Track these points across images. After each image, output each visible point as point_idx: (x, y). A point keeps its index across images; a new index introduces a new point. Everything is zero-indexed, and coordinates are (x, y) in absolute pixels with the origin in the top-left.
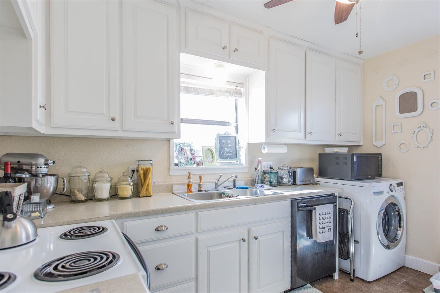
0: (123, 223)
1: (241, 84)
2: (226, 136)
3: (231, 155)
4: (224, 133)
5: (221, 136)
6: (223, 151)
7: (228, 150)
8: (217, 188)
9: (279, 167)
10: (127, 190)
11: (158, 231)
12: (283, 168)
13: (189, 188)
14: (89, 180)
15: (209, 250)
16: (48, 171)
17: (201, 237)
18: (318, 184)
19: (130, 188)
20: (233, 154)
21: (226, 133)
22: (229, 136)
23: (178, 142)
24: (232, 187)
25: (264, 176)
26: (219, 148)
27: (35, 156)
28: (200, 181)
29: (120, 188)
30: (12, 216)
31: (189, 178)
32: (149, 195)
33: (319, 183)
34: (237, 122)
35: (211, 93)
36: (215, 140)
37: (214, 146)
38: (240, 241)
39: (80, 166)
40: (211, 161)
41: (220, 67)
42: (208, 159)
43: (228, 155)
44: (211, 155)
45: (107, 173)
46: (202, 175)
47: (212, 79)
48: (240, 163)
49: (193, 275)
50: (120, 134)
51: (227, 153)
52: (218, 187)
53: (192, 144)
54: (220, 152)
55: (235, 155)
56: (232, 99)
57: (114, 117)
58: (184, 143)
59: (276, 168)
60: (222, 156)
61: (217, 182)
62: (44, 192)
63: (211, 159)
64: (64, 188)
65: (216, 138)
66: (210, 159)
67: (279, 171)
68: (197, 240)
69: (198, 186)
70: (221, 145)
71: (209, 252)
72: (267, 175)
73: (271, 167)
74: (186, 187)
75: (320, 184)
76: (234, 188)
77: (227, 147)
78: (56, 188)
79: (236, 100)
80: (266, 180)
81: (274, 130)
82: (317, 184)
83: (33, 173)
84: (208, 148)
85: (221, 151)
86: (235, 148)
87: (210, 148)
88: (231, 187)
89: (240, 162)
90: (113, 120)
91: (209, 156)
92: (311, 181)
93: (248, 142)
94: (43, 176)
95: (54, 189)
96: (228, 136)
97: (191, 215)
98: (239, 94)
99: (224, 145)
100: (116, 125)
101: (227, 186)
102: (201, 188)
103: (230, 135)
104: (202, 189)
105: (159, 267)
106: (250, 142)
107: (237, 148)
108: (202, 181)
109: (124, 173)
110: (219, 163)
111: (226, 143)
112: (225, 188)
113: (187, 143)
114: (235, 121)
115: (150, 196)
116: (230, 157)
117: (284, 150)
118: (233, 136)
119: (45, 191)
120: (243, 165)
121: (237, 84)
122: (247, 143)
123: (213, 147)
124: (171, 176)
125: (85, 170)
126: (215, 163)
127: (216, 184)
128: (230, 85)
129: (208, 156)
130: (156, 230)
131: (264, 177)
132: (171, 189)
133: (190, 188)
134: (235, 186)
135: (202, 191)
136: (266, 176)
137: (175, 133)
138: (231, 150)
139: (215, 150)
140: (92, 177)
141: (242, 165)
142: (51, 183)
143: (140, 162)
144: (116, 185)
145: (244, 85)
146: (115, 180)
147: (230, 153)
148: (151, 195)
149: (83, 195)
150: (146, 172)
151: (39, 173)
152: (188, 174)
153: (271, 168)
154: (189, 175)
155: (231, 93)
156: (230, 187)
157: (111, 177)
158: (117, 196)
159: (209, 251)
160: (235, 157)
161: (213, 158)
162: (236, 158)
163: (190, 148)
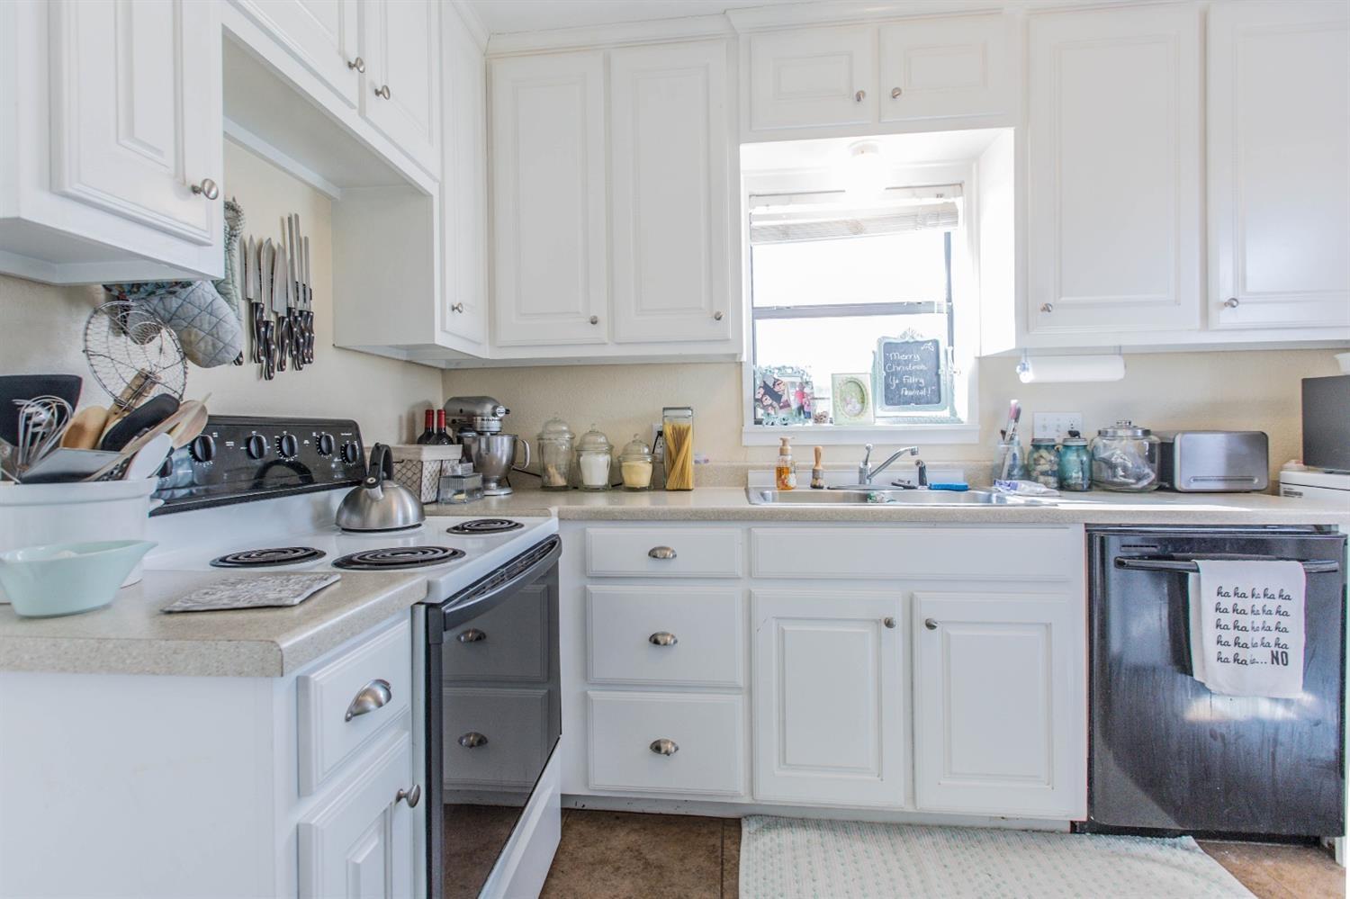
0: (585, 529)
1: (954, 185)
2: (907, 342)
3: (922, 393)
4: (901, 333)
5: (890, 343)
6: (897, 384)
7: (913, 380)
8: (865, 483)
9: (1101, 429)
10: (641, 472)
11: (655, 557)
12: (1115, 432)
13: (781, 476)
14: (572, 448)
15: (783, 629)
16: (501, 428)
17: (760, 591)
18: (1296, 494)
19: (648, 468)
20: (927, 390)
21: (905, 334)
22: (917, 342)
23: (767, 365)
24: (915, 482)
25: (1036, 455)
26: (885, 377)
27: (481, 400)
28: (817, 462)
29: (629, 466)
30: (375, 480)
31: (782, 452)
32: (685, 488)
33: (1297, 489)
34: (949, 300)
35: (856, 228)
36: (872, 355)
37: (870, 371)
38: (877, 622)
39: (556, 421)
40: (857, 412)
41: (863, 152)
42: (850, 406)
43: (911, 393)
44: (859, 396)
45: (604, 435)
46: (821, 447)
47: (844, 191)
48: (952, 418)
49: (741, 681)
50: (611, 351)
51: (910, 388)
52: (868, 481)
53: (807, 370)
54: (887, 386)
55: (934, 394)
56: (934, 235)
57: (595, 317)
58: (784, 367)
59: (1089, 433)
60: (893, 396)
61: (862, 467)
62: (492, 464)
63: (858, 406)
64: (526, 460)
65: (876, 350)
66: (854, 408)
67: (1100, 442)
68: (750, 597)
69: (811, 474)
70: (890, 368)
71: (782, 634)
72: (1044, 453)
73: (1075, 429)
74: (774, 475)
75: (1300, 494)
76: (920, 487)
77: (910, 373)
78: (512, 460)
79: (948, 236)
80: (1040, 468)
81: (1046, 308)
82: (1288, 494)
83: (479, 430)
84: (849, 376)
85: (892, 386)
86: (934, 374)
87: (853, 376)
88: (911, 484)
89: (953, 413)
90: (594, 322)
91: (852, 397)
92: (1256, 481)
93: (978, 355)
94: (492, 434)
95: (508, 460)
96: (912, 340)
97: (735, 532)
98: (950, 214)
99: (899, 369)
100: (602, 331)
101: (900, 480)
102: (817, 479)
103: (919, 339)
104: (820, 482)
105: (659, 638)
106: (983, 355)
107: (940, 372)
108: (823, 462)
109: (635, 436)
110: (882, 416)
111: (907, 362)
112: (894, 484)
113: (792, 368)
114: (945, 296)
115: (689, 490)
116: (918, 401)
117: (1112, 371)
118: (928, 342)
119: (494, 463)
120: (962, 422)
121: (939, 189)
122: (976, 358)
123: (866, 374)
124: (745, 446)
125: (565, 428)
126: (868, 416)
127: (862, 471)
128: (914, 195)
129: (848, 399)
130: (650, 554)
131: (1035, 460)
132: (744, 479)
133: (783, 477)
134: (922, 482)
135: (821, 488)
136: (1041, 457)
137: (728, 340)
138: (922, 381)
139: (870, 384)
140: (577, 442)
141: (959, 421)
142: (502, 451)
143: (668, 413)
144: (620, 462)
145: (965, 187)
146: (618, 451)
147: (920, 388)
148: (691, 488)
149: (561, 476)
150: (680, 436)
151: (486, 430)
152: (781, 442)
153: (1074, 434)
154: (784, 445)
155: (918, 218)
156: (909, 482)
157: (611, 443)
158: (622, 486)
159: (783, 631)
160: (936, 399)
161: (863, 402)
162: (939, 402)
163: (802, 378)
